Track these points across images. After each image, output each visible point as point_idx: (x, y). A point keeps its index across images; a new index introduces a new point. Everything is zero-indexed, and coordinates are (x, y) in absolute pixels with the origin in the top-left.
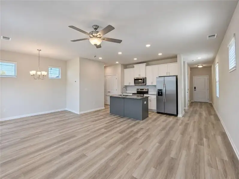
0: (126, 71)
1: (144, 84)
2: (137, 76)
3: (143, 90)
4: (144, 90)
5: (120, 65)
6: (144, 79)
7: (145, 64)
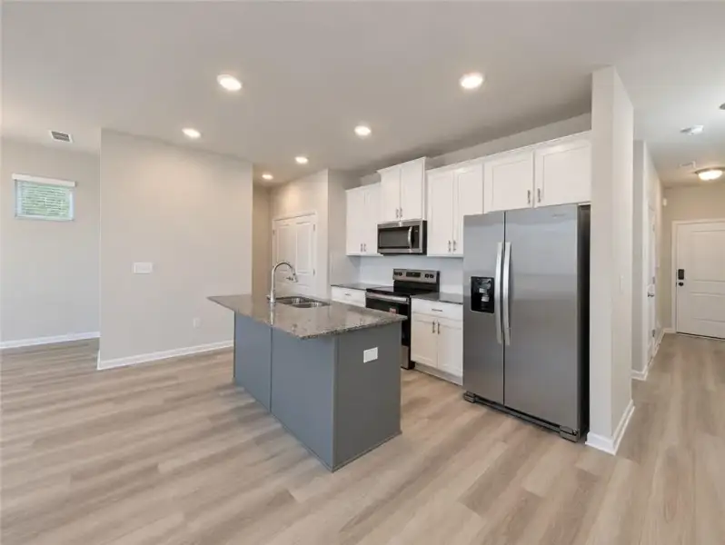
0: (354, 196)
1: (416, 250)
2: (390, 218)
3: (417, 275)
4: (422, 279)
5: (326, 171)
6: (415, 228)
7: (423, 159)
